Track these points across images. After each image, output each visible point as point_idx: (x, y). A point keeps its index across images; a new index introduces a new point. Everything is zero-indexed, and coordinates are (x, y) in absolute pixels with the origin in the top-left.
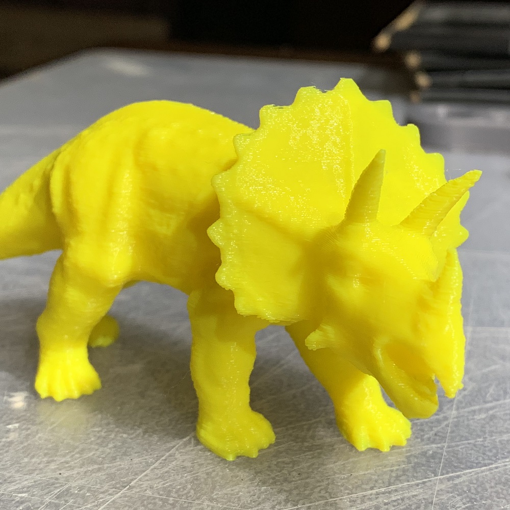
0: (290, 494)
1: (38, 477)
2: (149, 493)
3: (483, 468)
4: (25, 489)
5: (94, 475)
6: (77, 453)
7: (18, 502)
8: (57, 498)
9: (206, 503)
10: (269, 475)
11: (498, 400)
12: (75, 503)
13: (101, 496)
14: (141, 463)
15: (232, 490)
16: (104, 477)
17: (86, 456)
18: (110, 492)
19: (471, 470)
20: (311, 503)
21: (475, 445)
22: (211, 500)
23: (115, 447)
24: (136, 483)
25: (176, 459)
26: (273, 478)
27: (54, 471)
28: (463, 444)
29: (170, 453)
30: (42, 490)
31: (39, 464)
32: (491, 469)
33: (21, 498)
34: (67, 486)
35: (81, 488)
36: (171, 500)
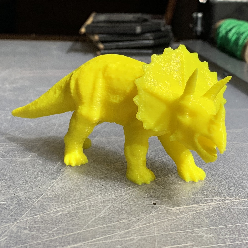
0: (102, 191)
1: (7, 197)
2: (51, 197)
3: (164, 177)
4: (4, 201)
5: (27, 194)
6: (18, 188)
7: (3, 205)
8: (17, 202)
9: (73, 197)
10: (92, 187)
11: (163, 157)
12: (25, 202)
13: (34, 199)
14: (44, 188)
15: (81, 193)
16: (32, 194)
17: (21, 188)
18: (36, 198)
19: (160, 178)
20: (110, 193)
21: (160, 171)
22: (75, 196)
23: (31, 184)
24: (45, 194)
25: (56, 186)
26: (94, 188)
27: (12, 194)
28: (156, 171)
29: (53, 184)
30: (11, 200)
31: (5, 193)
32: (167, 177)
33: (4, 203)
34: (19, 198)
35: (25, 198)
36: (60, 198)
